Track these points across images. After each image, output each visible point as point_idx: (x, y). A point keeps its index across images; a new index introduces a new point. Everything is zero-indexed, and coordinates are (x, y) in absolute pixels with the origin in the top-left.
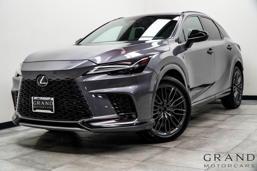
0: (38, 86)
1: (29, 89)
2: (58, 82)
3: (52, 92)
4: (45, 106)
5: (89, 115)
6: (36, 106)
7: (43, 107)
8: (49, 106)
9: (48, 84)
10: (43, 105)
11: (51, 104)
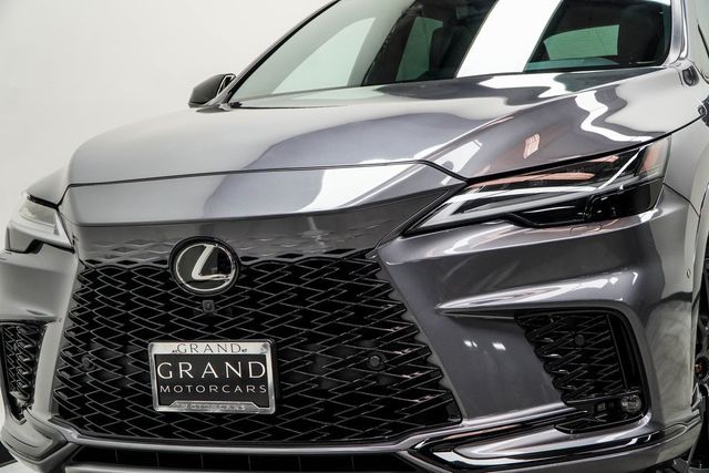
0: (179, 292)
1: (130, 306)
2: (292, 267)
3: (259, 319)
4: (221, 382)
5: (442, 413)
6: (171, 383)
7: (213, 389)
8: (245, 380)
9: (237, 281)
10: (210, 380)
11: (257, 370)
